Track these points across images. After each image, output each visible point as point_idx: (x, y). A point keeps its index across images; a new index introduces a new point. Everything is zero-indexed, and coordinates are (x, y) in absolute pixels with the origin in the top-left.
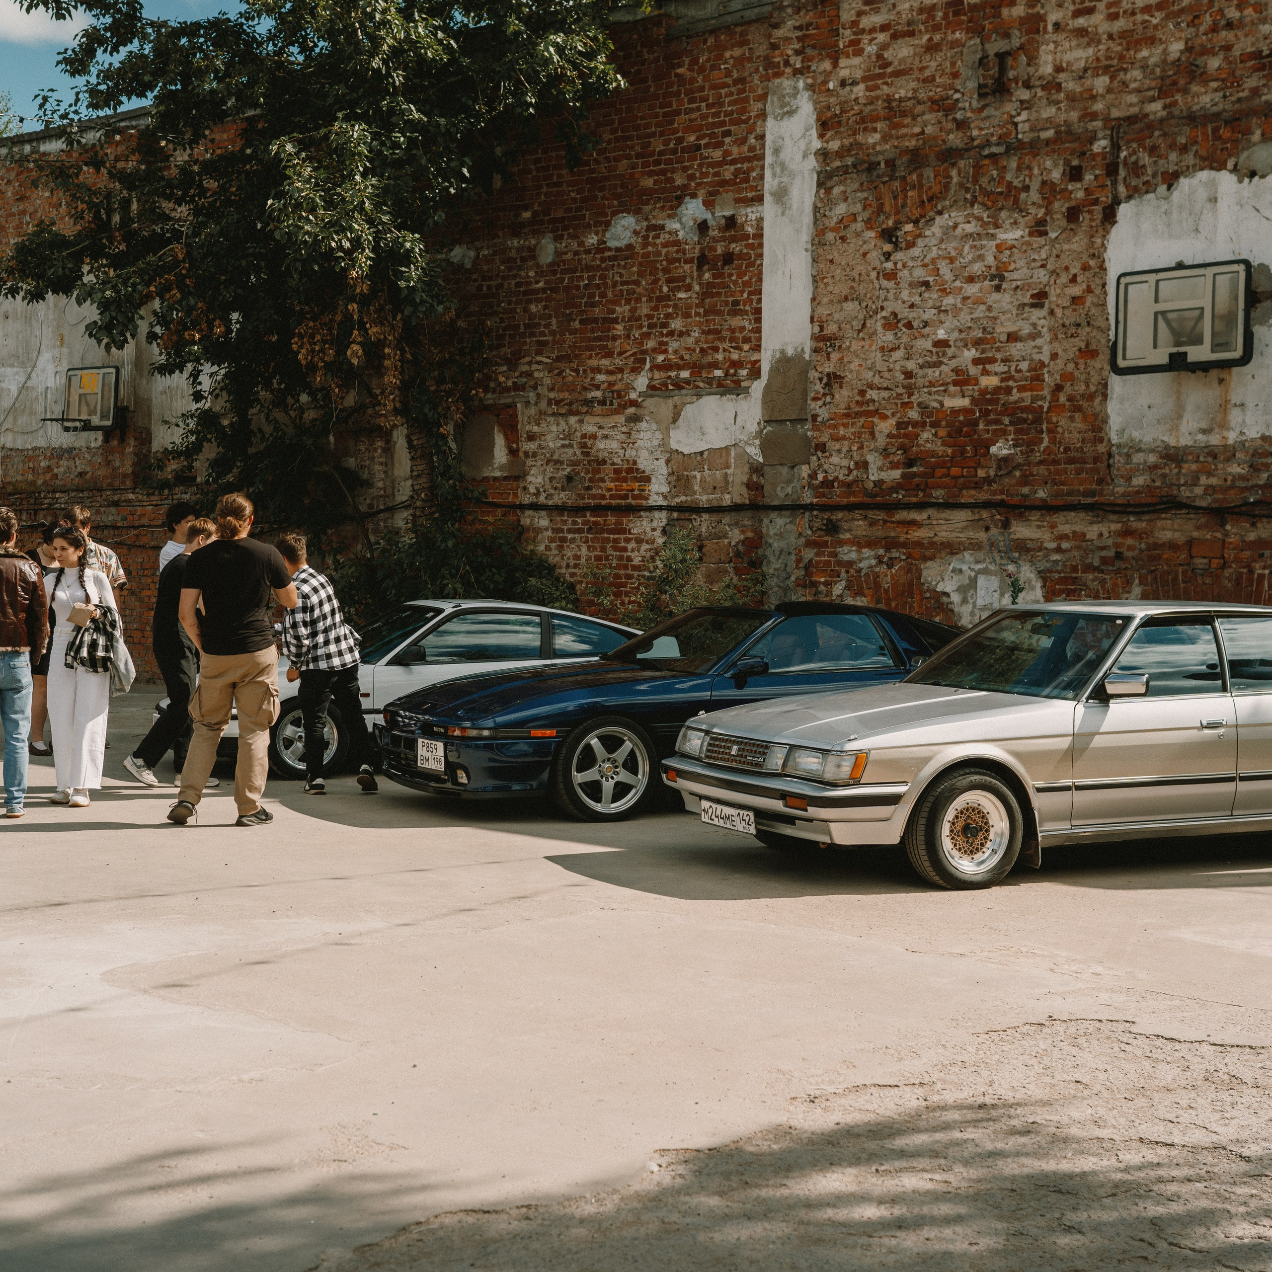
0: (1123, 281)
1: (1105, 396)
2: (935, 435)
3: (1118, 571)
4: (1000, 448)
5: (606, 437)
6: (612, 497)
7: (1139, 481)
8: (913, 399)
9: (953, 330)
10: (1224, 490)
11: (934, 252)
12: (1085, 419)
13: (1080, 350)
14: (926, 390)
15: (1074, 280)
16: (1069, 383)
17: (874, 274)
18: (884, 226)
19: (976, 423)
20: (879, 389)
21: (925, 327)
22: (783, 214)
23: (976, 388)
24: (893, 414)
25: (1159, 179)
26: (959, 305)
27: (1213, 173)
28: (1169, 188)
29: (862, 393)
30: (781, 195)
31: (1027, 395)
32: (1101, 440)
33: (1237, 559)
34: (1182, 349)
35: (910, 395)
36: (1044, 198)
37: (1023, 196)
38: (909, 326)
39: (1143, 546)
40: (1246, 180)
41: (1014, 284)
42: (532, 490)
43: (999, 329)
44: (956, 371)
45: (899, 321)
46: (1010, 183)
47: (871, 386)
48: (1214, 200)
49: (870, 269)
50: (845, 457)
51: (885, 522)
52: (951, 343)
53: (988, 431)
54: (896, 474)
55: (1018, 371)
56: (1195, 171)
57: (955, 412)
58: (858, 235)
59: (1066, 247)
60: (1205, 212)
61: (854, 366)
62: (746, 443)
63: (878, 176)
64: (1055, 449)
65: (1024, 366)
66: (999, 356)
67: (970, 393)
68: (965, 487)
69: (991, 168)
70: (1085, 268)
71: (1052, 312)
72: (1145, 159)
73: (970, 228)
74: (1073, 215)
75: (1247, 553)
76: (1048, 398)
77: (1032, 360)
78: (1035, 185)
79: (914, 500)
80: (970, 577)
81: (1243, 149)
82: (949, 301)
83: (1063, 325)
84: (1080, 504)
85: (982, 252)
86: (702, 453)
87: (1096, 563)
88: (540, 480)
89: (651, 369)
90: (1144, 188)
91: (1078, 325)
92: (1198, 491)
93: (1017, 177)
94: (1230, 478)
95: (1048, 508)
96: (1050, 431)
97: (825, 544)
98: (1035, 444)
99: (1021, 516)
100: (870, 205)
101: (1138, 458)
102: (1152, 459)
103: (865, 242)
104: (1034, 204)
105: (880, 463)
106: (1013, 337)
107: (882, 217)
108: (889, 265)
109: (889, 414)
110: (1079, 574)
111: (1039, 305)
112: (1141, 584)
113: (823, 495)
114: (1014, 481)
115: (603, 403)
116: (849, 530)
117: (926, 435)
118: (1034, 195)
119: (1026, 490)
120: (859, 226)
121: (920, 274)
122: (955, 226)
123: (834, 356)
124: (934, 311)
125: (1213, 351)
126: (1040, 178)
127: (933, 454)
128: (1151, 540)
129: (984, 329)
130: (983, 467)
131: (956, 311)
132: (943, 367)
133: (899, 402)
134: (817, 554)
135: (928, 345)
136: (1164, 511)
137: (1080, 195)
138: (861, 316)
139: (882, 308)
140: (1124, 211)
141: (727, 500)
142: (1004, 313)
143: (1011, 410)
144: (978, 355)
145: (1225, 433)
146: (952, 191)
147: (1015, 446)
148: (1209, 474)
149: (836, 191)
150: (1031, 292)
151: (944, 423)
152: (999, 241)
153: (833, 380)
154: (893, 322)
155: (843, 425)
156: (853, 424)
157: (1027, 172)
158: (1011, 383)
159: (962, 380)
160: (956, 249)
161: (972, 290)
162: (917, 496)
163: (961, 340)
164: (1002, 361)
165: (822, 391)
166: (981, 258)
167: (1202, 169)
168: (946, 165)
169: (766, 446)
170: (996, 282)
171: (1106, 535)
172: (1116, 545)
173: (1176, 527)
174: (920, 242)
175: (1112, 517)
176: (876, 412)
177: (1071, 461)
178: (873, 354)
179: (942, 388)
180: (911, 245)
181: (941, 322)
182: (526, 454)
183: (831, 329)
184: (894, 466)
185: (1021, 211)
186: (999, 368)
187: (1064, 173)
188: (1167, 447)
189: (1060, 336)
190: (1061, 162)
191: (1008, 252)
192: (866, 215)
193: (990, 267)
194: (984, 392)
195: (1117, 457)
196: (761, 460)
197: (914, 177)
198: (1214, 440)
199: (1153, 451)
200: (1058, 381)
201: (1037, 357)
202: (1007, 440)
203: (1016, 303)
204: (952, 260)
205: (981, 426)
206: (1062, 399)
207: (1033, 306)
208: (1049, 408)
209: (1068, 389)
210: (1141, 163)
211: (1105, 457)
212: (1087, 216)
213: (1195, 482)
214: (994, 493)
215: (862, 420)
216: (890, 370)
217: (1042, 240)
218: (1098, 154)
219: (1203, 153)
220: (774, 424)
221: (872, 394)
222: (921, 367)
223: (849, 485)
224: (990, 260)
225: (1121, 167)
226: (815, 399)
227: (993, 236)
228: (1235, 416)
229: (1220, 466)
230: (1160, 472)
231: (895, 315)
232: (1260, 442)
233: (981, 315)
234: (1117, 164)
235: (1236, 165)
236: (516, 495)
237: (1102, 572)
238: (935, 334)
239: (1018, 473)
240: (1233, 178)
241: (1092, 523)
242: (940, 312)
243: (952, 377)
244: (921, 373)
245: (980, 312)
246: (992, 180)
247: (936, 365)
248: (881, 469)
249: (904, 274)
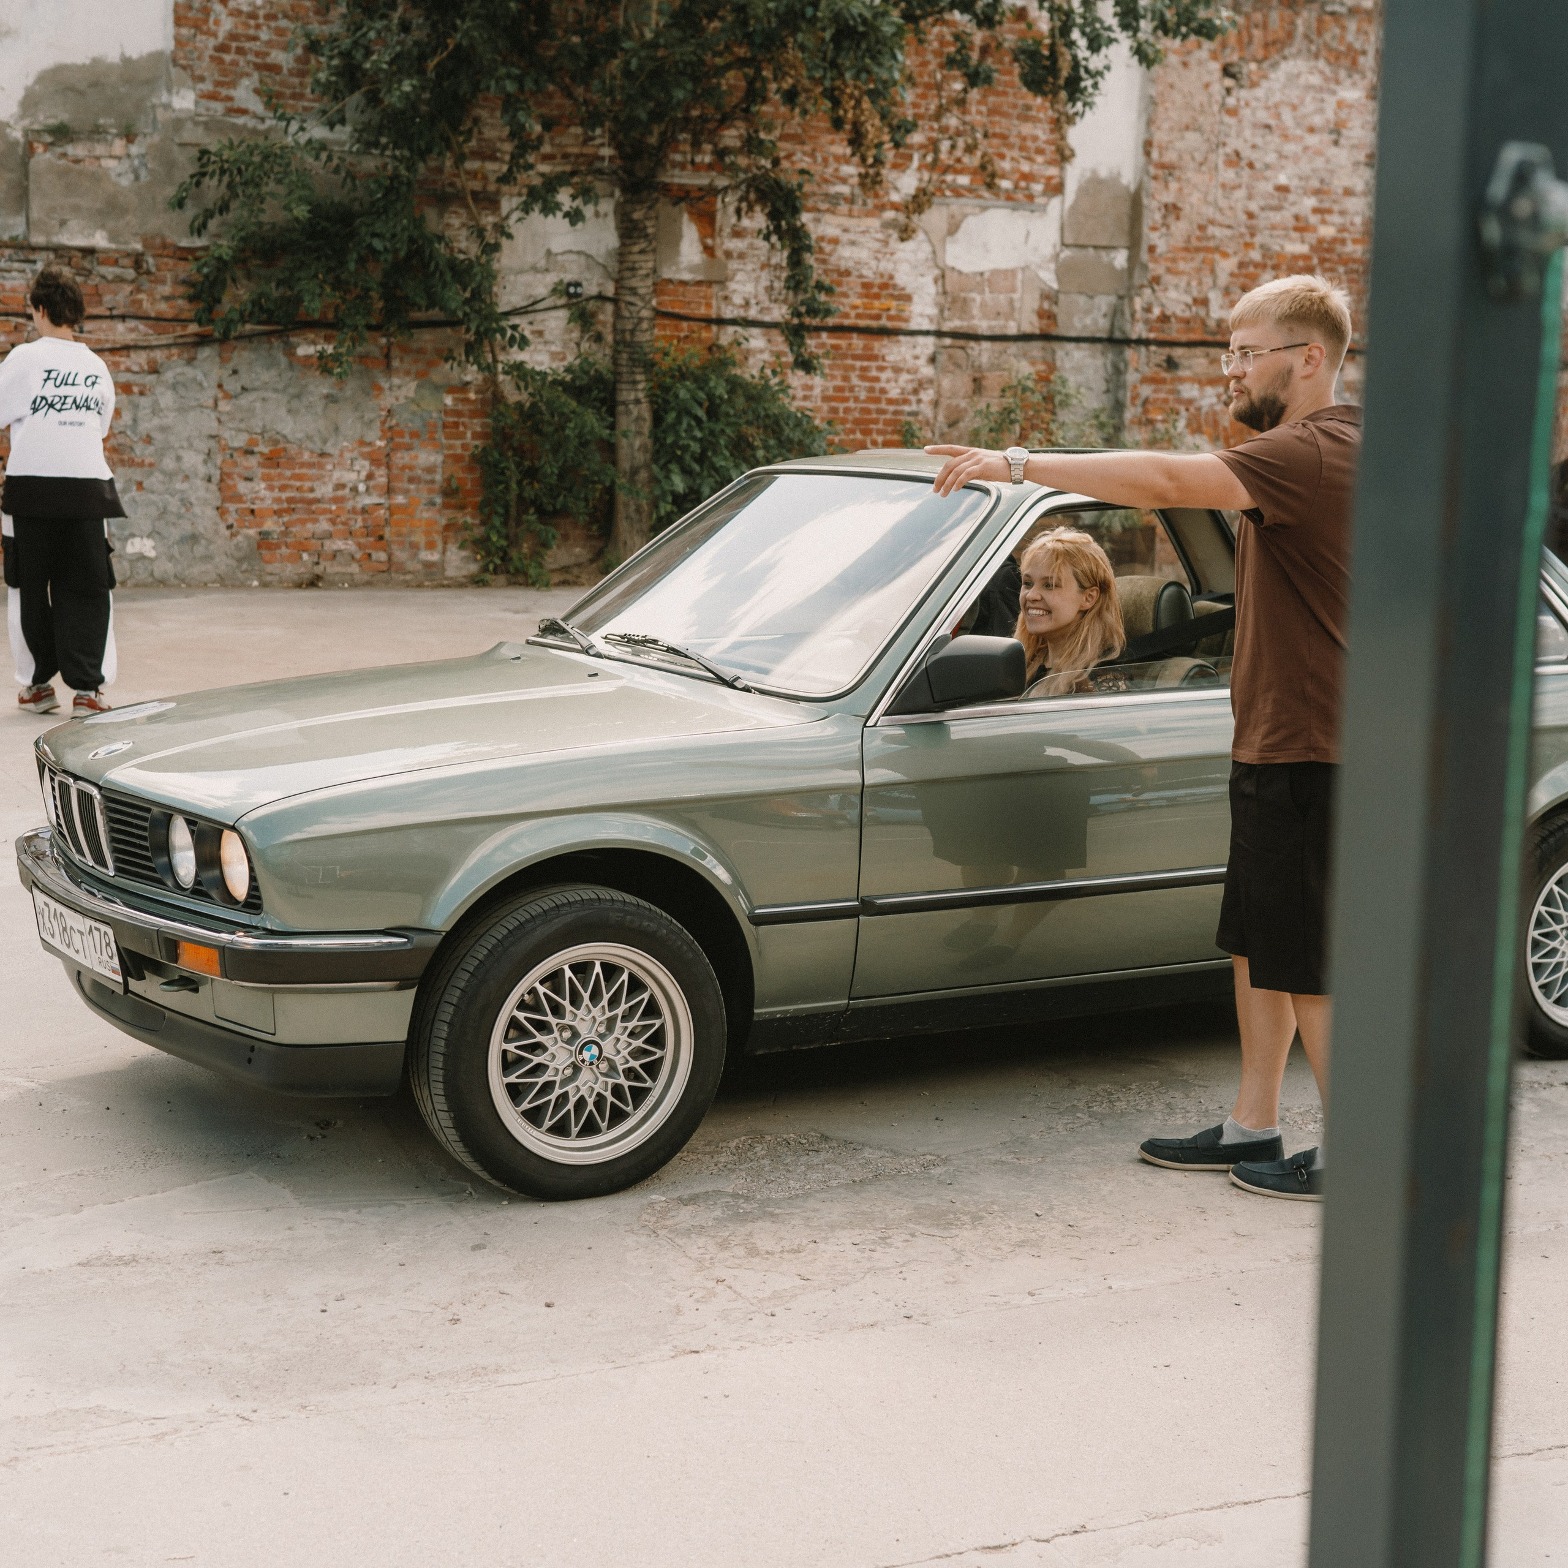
5: (853, 243)
6: (858, 316)
8: (1254, 240)
9: (1294, 177)
11: (1277, 97)
14: (1268, 232)
17: (1216, 108)
18: (1229, 60)
20: (1220, 226)
21: (1267, 169)
23: (1315, 236)
24: (1235, 253)
26: (1300, 154)
29: (1202, 228)
31: (1359, 248)
35: (1252, 235)
38: (1251, 165)
41: (1351, 142)
42: (738, 300)
43: (1336, 183)
44: (1297, 218)
45: (1240, 160)
46: (1350, 47)
47: (1212, 222)
49: (1214, 101)
50: (1183, 293)
52: (1292, 189)
55: (1352, 224)
57: (1296, 257)
58: (1200, 63)
61: (1194, 200)
62: (1040, 267)
65: (1359, 220)
66: (1336, 208)
67: (1310, 240)
69: (1332, 25)
73: (1315, 80)
77: (1364, 215)
82: (1290, 148)
85: (1324, 105)
86: (982, 274)
88: (749, 288)
89: (919, 169)
97: (1163, 381)
103: (1207, 73)
105: (1223, 302)
106: (1348, 192)
108: (1231, 101)
109: (1230, 251)
111: (1371, 165)
113: (1158, 330)
115: (851, 200)
116: (1190, 368)
120: (1204, 54)
121: (1263, 116)
122: (1298, 75)
123: (1172, 186)
124: (1277, 156)
129: (1322, 180)
131: (1296, 159)
132: (1283, 212)
133: (1242, 241)
134: (1155, 391)
135: (1271, 188)
138: (1204, 149)
139: (1224, 144)
141: (1012, 329)
142: (1340, 168)
143: (1347, 261)
144: (1316, 205)
146: (1298, 39)
150: (1365, 152)
151: (1284, 267)
152: (1338, 98)
153: (1173, 210)
154: (1235, 159)
155: (1181, 259)
156: (1192, 259)
157: (1364, 37)
158: (1346, 235)
159: (1301, 227)
160: (1298, 97)
161: (1313, 140)
163: (1301, 188)
164: (1339, 213)
165: (1161, 221)
166: (1321, 111)
168: (1290, 11)
169: (1063, 271)
170: (1334, 137)
174: (1265, 84)
176: (1216, 249)
178: (1214, 190)
179: (1284, 233)
180: (1254, 85)
181: (1283, 167)
182: (728, 254)
183: (1170, 157)
185: (1359, 73)
186: (1336, 219)
191: (1347, 110)
193: (1329, 121)
194: (1321, 241)
196: (1055, 286)
197: (1260, 16)
203: (1352, 160)
204: (1294, 108)
207: (1367, 165)
215: (1201, 255)
216: (1231, 208)
220: (1073, 249)
221: (1211, 230)
222: (1263, 209)
223: (1187, 321)
224: (1330, 114)
226: (1154, 229)
227: (1334, 93)
231: (1237, 154)
233: (1320, 166)
236: (709, 305)
238: (1276, 178)
242: (1281, 157)
243: (1291, 223)
244: (1263, 215)
245: (1319, 163)
246: (1334, 37)
247: (1278, 208)
248: (1222, 307)
249: (1246, 113)
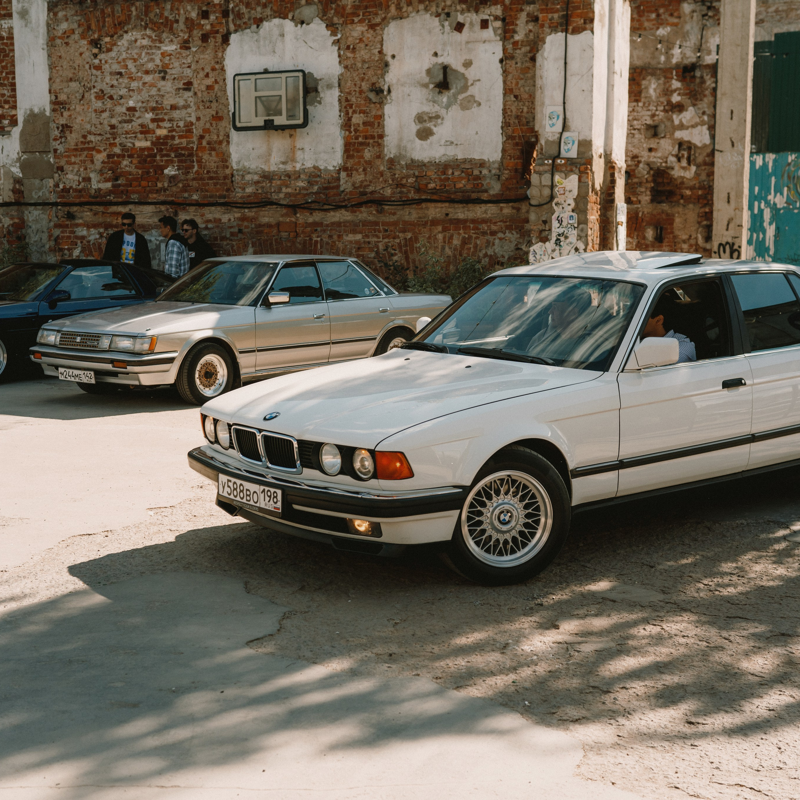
0: (237, 78)
1: (228, 142)
2: (131, 162)
3: (241, 240)
4: (171, 171)
7: (249, 190)
8: (116, 141)
9: (138, 102)
10: (295, 195)
11: (124, 55)
12: (217, 155)
13: (213, 116)
14: (124, 136)
15: (207, 75)
16: (208, 135)
17: (87, 66)
18: (92, 38)
19: (155, 156)
20: (95, 134)
21: (121, 99)
22: (26, 26)
23: (154, 135)
24: (105, 150)
25: (252, 21)
26: (141, 87)
27: (281, 20)
28: (258, 27)
29: (84, 137)
30: (24, 14)
31: (184, 141)
32: (227, 167)
33: (303, 232)
34: (271, 118)
35: (115, 139)
36: (187, 28)
37: (175, 25)
38: (111, 98)
39: (253, 226)
40: (299, 26)
41: (173, 77)
43: (165, 102)
44: (142, 125)
45: (104, 95)
46: (167, 18)
47: (90, 133)
48: (282, 35)
49: (85, 63)
50: (76, 175)
51: (103, 213)
52: (137, 109)
53: (162, 161)
54: (109, 185)
55: (178, 127)
56: (271, 18)
57: (142, 149)
58: (76, 42)
59: (202, 56)
60: (278, 41)
61: (77, 121)
62: (11, 165)
63: (87, 7)
64: (202, 172)
65: (181, 124)
66: (166, 117)
67: (150, 139)
68: (151, 192)
69: (155, 7)
70: (213, 69)
71: (195, 94)
72: (244, 9)
73: (145, 42)
74: (205, 38)
75: (309, 229)
76: (196, 143)
77: (185, 120)
78: (182, 20)
79: (120, 200)
80: (156, 244)
81: (297, 8)
82: (134, 85)
83: (203, 101)
84: (217, 203)
85: (153, 57)
87: (228, 236)
90: (244, 26)
91: (211, 102)
92: (282, 195)
93: (171, 14)
94: (298, 189)
95: (198, 204)
96: (198, 161)
97: (67, 226)
98: (190, 168)
99: (184, 209)
100: (83, 25)
101: (248, 177)
102: (256, 178)
103: (80, 47)
104: (182, 31)
105: (99, 179)
106: (174, 107)
107: (91, 32)
108: (96, 62)
109: (102, 149)
110: (219, 242)
111: (188, 89)
112: (253, 246)
113: (63, 197)
114: (178, 190)
116: (82, 218)
117: (125, 162)
118: (181, 25)
119: (186, 195)
120: (76, 36)
121: (116, 67)
122: (136, 41)
123: (66, 114)
124: (127, 90)
125: (287, 120)
126: (184, 16)
127: (130, 173)
128: (258, 223)
129: (157, 102)
130: (161, 182)
131: (139, 91)
132: (133, 123)
133: (108, 143)
134: (62, 232)
135: (124, 110)
136: (263, 206)
137: (208, 27)
138: (81, 91)
139: (94, 87)
140: (234, 38)
142: (168, 93)
143: (175, 149)
144: (154, 117)
145: (294, 164)
146: (133, 20)
147: (178, 169)
148: (287, 186)
149: (61, 14)
150: (182, 82)
151: (136, 156)
152: (162, 51)
153: (65, 128)
154: (101, 96)
155: (74, 155)
156: (80, 155)
157: (177, 12)
158: (174, 133)
159: (145, 131)
160: (137, 54)
161: (148, 78)
162: (122, 198)
163: (144, 107)
164: (169, 120)
165: (59, 135)
166: (152, 60)
167: (275, 17)
168: (128, 3)
169: (23, 167)
170: (162, 74)
171: (232, 220)
172: (238, 225)
173: (270, 215)
174: (115, 49)
175: (235, 210)
176: (93, 149)
177: (211, 178)
178: (89, 114)
179: (134, 135)
180: (109, 50)
181: (131, 97)
183: (62, 97)
184: (107, 180)
185: (174, 34)
186: (167, 124)
187: (198, 14)
188: (264, 171)
189: (201, 107)
190: (196, 7)
191: (168, 58)
192: (81, 30)
193: (158, 66)
194: (159, 138)
195: (237, 177)
196: (21, 175)
197: (109, 10)
198: (289, 168)
199: (256, 173)
200: (201, 133)
201: (188, 119)
202: (174, 166)
203: (175, 88)
204: (135, 60)
205: (158, 158)
206: (204, 143)
207: (185, 89)
208: (197, 148)
209: (207, 137)
210: (242, 12)
211: (230, 176)
212: (213, 40)
213: (280, 191)
214: (168, 196)
215: (86, 153)
216: (101, 124)
217: (188, 52)
218: (217, 4)
219: (275, 8)
220: (27, 154)
221: (91, 138)
222: (120, 122)
223: (80, 191)
224: (158, 62)
225: (230, 12)
226: (55, 140)
227: (159, 48)
228: (299, 155)
229: (292, 182)
230: (260, 185)
231: (102, 91)
232: (313, 169)
233: (154, 93)
234: (228, 11)
235: (293, 17)
237: (231, 240)
238: (127, 103)
239: (181, 185)
240: (292, 24)
241: (224, 213)
242: (130, 90)
243: (139, 129)
244: (120, 126)
245: (154, 92)
246: (156, 15)
247: (129, 121)
248: (99, 182)
249: (106, 67)
